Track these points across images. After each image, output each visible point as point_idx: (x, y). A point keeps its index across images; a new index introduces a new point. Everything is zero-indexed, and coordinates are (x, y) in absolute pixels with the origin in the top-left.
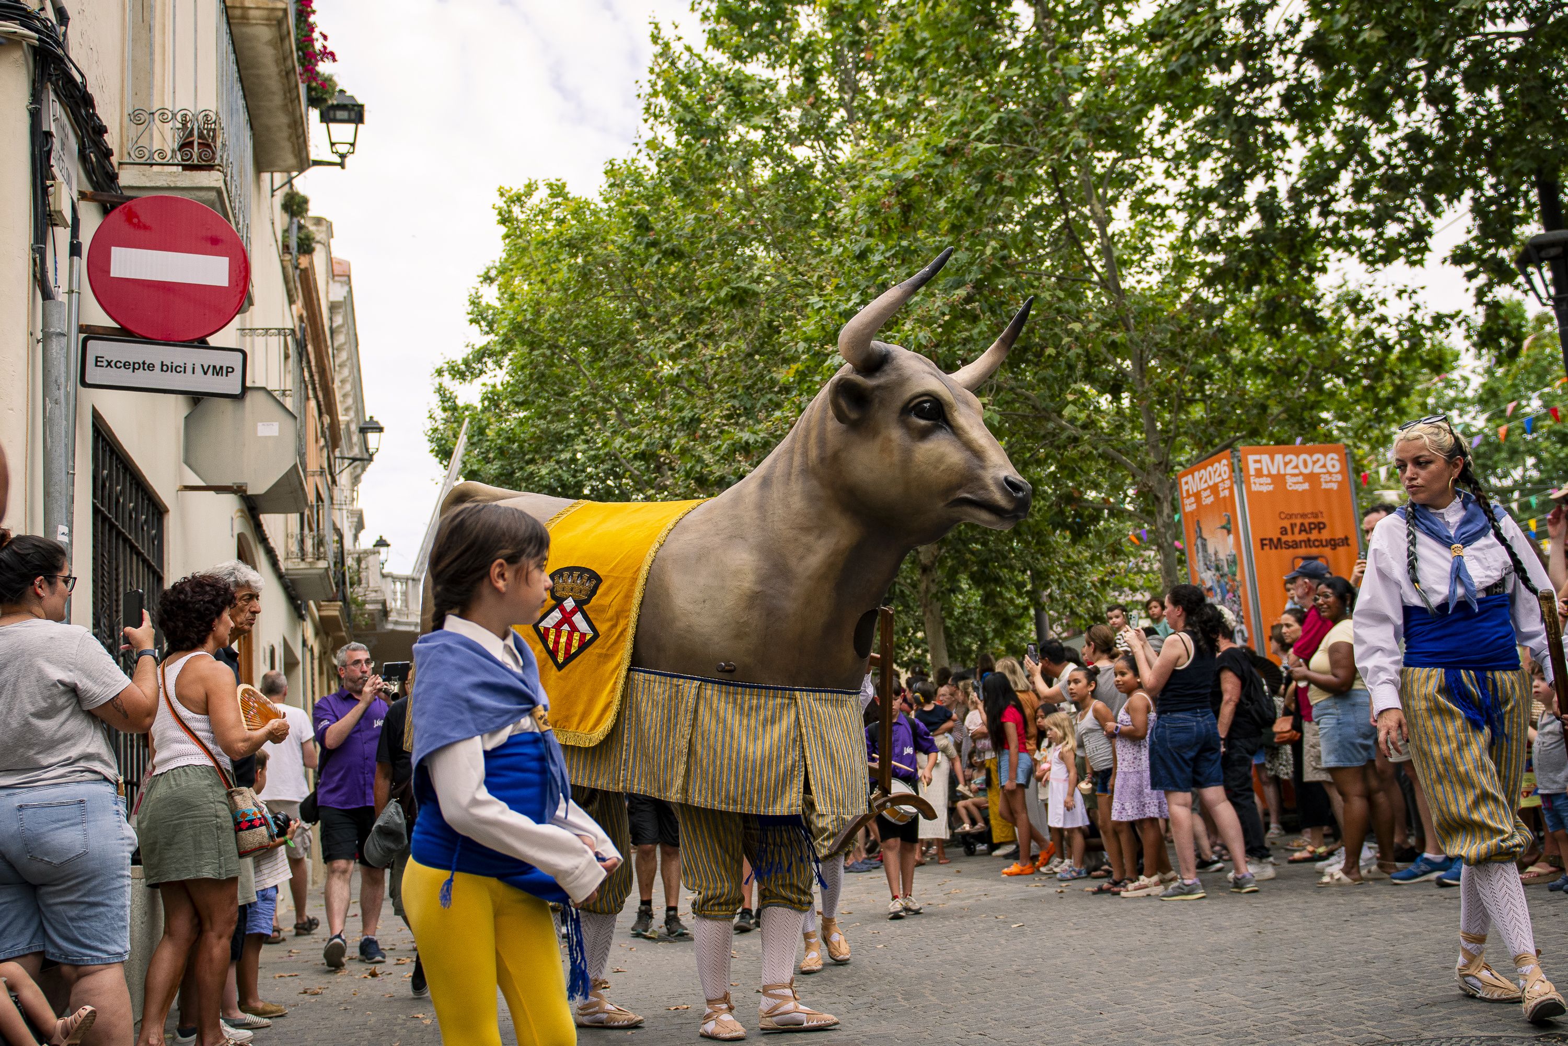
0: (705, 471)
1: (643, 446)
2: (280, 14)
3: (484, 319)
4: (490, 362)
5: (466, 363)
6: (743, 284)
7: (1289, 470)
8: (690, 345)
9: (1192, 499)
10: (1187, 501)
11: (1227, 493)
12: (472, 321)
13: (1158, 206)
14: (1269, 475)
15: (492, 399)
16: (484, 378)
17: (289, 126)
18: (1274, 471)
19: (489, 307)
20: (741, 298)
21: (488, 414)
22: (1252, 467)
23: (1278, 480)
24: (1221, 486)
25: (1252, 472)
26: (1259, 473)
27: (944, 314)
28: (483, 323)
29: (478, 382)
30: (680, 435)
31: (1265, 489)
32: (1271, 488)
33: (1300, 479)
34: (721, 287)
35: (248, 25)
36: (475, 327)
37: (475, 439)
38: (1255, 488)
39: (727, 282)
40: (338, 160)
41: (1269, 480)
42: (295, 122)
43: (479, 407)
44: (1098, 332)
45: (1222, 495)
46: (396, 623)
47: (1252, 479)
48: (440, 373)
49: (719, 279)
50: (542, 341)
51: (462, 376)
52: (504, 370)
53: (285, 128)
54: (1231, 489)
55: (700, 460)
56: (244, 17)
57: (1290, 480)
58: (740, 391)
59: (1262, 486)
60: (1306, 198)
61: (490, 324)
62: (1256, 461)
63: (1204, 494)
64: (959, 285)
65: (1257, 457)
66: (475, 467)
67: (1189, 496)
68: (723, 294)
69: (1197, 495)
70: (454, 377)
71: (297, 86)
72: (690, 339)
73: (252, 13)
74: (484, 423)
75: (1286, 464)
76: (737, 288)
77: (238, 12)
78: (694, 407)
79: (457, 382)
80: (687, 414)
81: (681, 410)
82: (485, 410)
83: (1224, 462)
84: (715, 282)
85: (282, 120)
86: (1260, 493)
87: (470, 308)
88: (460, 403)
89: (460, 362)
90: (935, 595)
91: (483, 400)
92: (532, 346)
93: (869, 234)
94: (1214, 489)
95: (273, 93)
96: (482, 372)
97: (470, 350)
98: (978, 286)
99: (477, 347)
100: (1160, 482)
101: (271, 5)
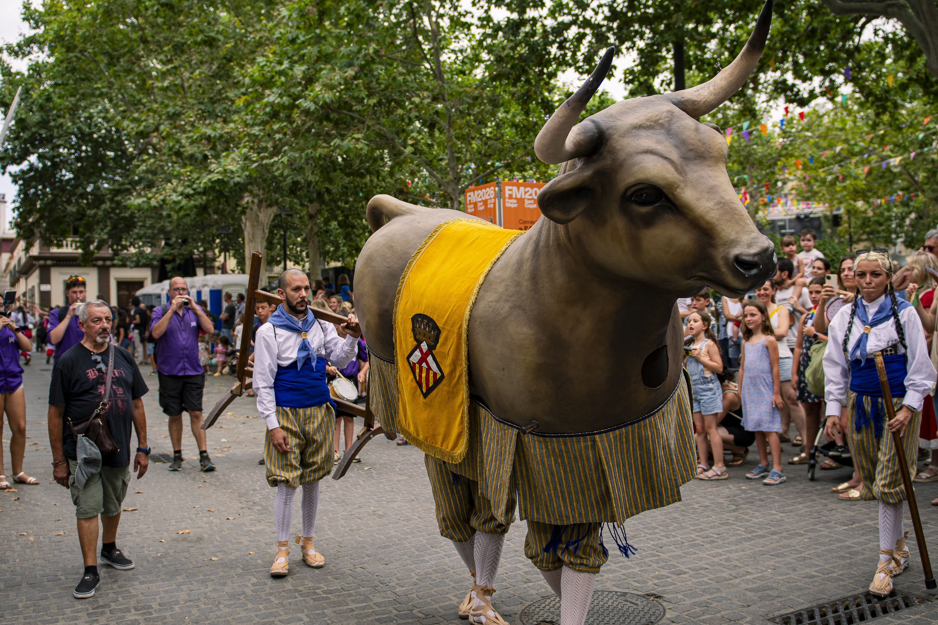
0: (182, 150)
1: (142, 128)
3: (33, 19)
4: (35, 48)
5: (19, 45)
6: (212, 34)
7: (527, 196)
8: (175, 68)
9: (472, 206)
10: (469, 206)
11: (492, 206)
12: (24, 19)
13: (466, 23)
14: (516, 198)
15: (36, 69)
16: (31, 56)
18: (519, 196)
19: (36, 11)
20: (210, 42)
21: (32, 80)
22: (507, 193)
23: (521, 201)
24: (489, 202)
25: (507, 196)
26: (511, 197)
27: (340, 84)
28: (32, 21)
29: (26, 59)
30: (166, 123)
31: (513, 206)
32: (516, 205)
33: (532, 201)
34: (198, 34)
36: (26, 23)
37: (24, 96)
38: (507, 205)
39: (202, 31)
41: (515, 201)
43: (26, 73)
44: (429, 104)
45: (489, 206)
47: (507, 200)
49: (197, 29)
50: (76, 47)
51: (16, 55)
52: (45, 54)
54: (494, 204)
55: (178, 141)
57: (527, 202)
58: (206, 100)
59: (512, 204)
60: (551, 38)
61: (36, 23)
62: (510, 190)
63: (479, 204)
64: (350, 65)
65: (510, 188)
66: (23, 116)
67: (470, 204)
68: (199, 38)
69: (475, 204)
70: (10, 54)
72: (176, 63)
74: (30, 86)
75: (526, 193)
76: (208, 37)
78: (175, 105)
79: (12, 58)
80: (171, 110)
81: (167, 106)
82: (30, 76)
83: (492, 188)
84: (194, 31)
86: (510, 208)
87: (23, 11)
88: (13, 70)
89: (15, 45)
90: (316, 233)
91: (29, 70)
92: (69, 49)
93: (298, 28)
94: (485, 202)
96: (30, 53)
97: (21, 38)
98: (362, 67)
99: (27, 36)
100: (454, 190)
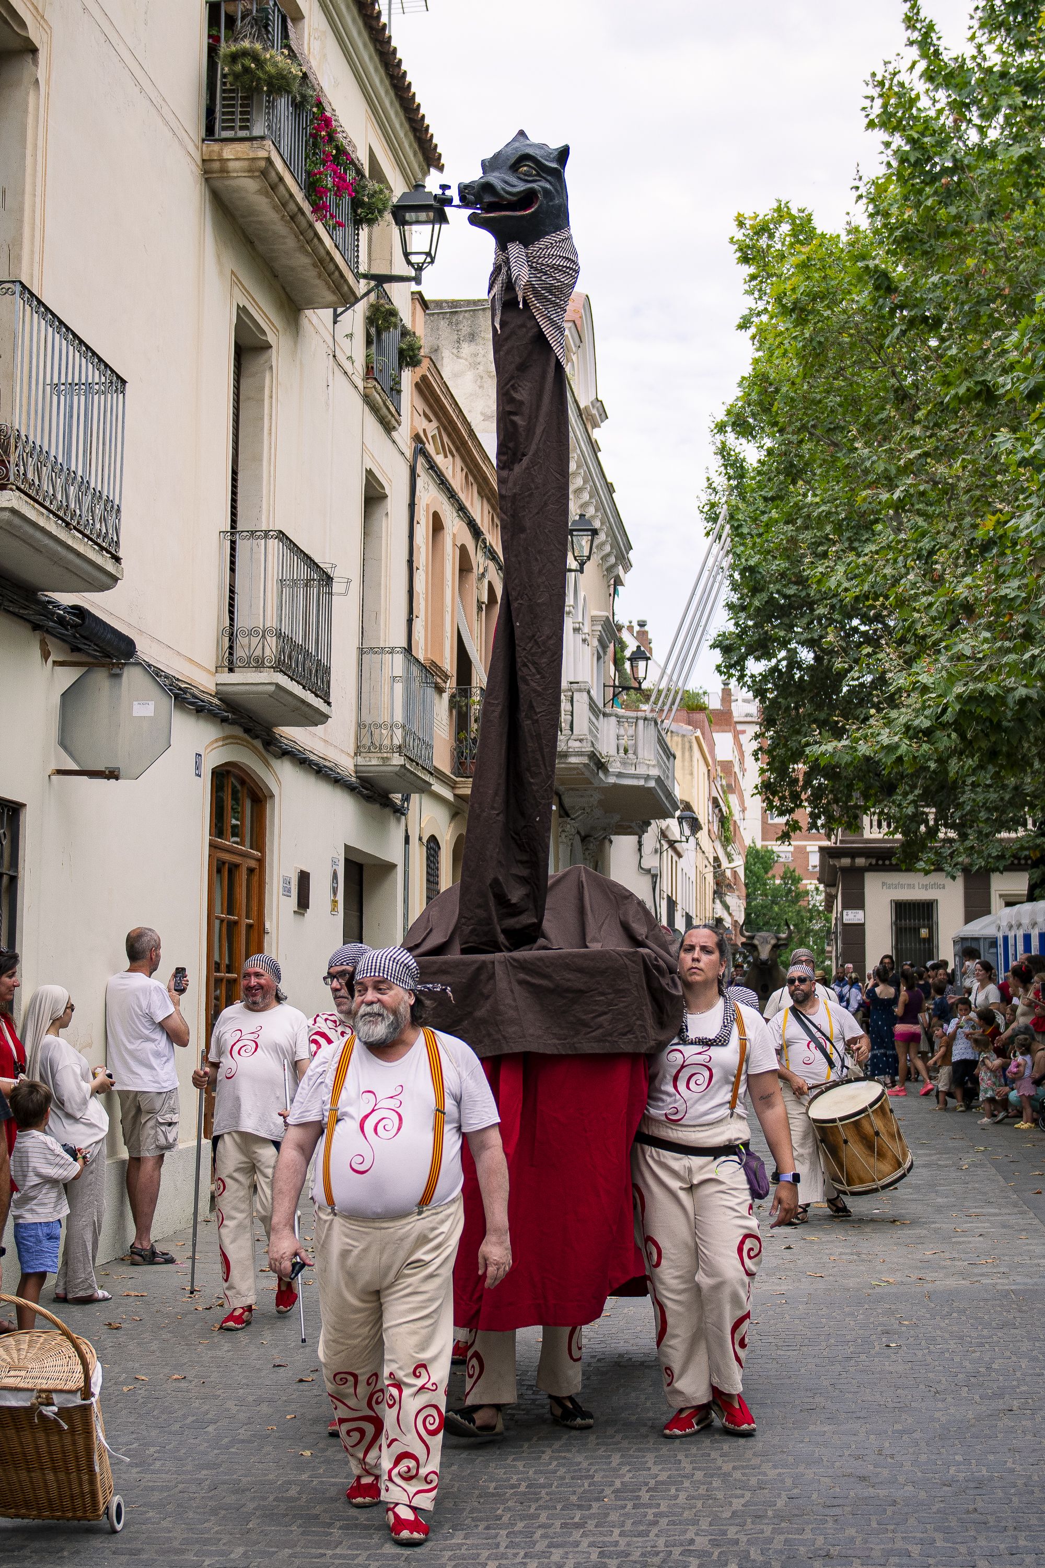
2: (263, 164)
17: (315, 265)
35: (229, 178)
40: (413, 273)
42: (321, 261)
46: (620, 775)
48: (721, 428)
53: (311, 268)
56: (224, 170)
71: (311, 226)
73: (231, 165)
77: (216, 165)
85: (303, 260)
95: (284, 237)
101: (252, 155)
